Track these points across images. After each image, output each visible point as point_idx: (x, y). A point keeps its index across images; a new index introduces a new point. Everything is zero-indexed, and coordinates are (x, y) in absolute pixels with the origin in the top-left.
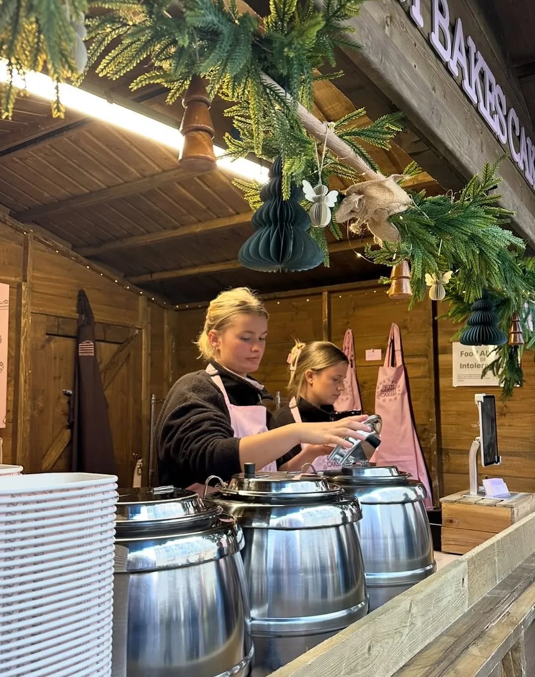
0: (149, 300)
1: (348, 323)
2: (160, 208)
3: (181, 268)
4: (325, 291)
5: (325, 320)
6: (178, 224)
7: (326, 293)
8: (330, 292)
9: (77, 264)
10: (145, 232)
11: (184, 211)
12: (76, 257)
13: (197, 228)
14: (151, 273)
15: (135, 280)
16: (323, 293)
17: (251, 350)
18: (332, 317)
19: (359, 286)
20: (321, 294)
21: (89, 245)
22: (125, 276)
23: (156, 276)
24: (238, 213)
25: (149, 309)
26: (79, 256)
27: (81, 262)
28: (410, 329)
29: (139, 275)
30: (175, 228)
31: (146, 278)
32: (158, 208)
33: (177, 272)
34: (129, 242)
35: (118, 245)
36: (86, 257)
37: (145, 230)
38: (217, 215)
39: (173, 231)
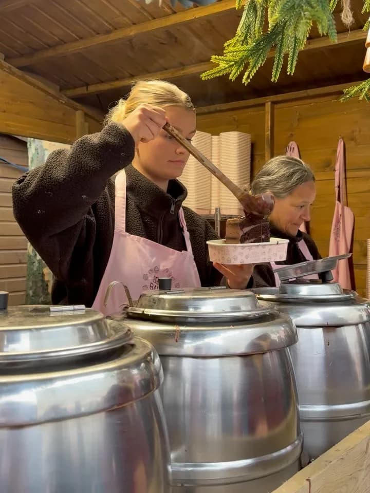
0: (86, 114)
1: (292, 135)
2: (93, 11)
3: (117, 79)
4: (267, 102)
5: (268, 133)
6: (111, 27)
7: (269, 103)
8: (274, 103)
9: (11, 76)
10: (78, 38)
11: (117, 12)
12: (10, 68)
13: (131, 31)
14: (87, 85)
15: (70, 93)
16: (266, 104)
17: (176, 153)
18: (276, 129)
19: (305, 95)
20: (263, 105)
21: (22, 55)
22: (61, 90)
23: (93, 89)
24: (175, 13)
25: (87, 124)
26: (12, 67)
27: (14, 74)
28: (358, 141)
29: (75, 88)
30: (108, 32)
31: (81, 91)
32: (88, 10)
33: (113, 83)
34: (61, 50)
35: (50, 53)
36: (20, 68)
37: (77, 36)
38: (152, 16)
39: (107, 36)
